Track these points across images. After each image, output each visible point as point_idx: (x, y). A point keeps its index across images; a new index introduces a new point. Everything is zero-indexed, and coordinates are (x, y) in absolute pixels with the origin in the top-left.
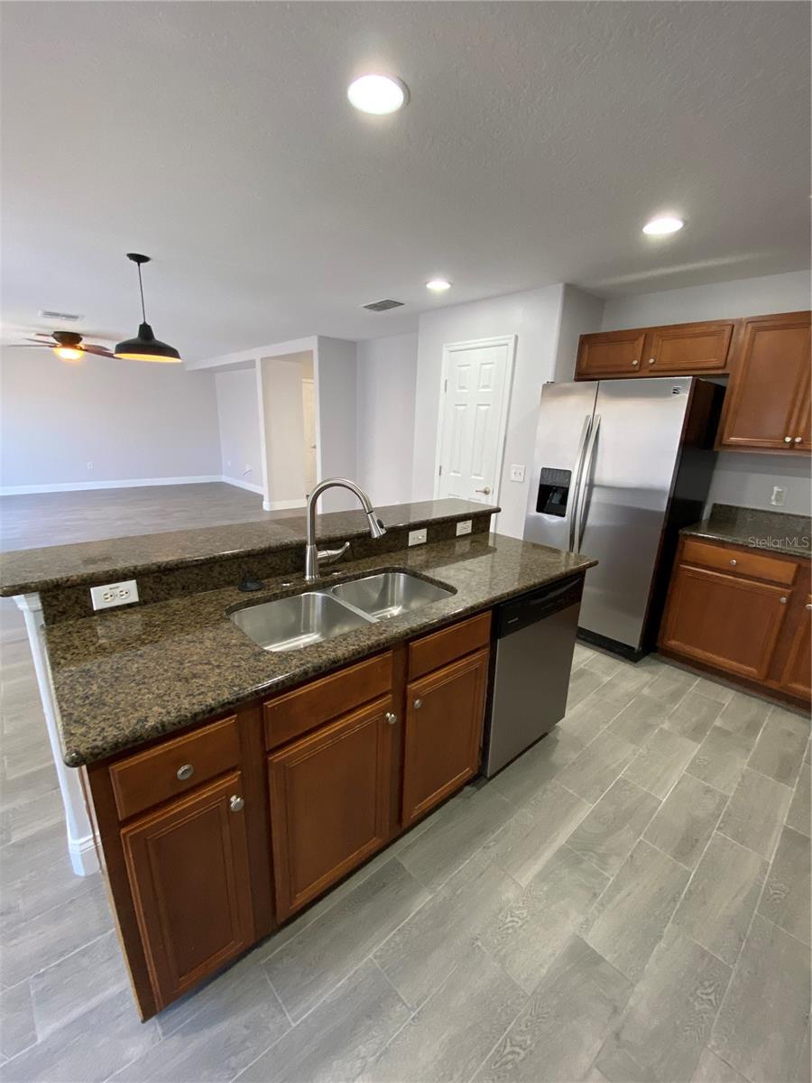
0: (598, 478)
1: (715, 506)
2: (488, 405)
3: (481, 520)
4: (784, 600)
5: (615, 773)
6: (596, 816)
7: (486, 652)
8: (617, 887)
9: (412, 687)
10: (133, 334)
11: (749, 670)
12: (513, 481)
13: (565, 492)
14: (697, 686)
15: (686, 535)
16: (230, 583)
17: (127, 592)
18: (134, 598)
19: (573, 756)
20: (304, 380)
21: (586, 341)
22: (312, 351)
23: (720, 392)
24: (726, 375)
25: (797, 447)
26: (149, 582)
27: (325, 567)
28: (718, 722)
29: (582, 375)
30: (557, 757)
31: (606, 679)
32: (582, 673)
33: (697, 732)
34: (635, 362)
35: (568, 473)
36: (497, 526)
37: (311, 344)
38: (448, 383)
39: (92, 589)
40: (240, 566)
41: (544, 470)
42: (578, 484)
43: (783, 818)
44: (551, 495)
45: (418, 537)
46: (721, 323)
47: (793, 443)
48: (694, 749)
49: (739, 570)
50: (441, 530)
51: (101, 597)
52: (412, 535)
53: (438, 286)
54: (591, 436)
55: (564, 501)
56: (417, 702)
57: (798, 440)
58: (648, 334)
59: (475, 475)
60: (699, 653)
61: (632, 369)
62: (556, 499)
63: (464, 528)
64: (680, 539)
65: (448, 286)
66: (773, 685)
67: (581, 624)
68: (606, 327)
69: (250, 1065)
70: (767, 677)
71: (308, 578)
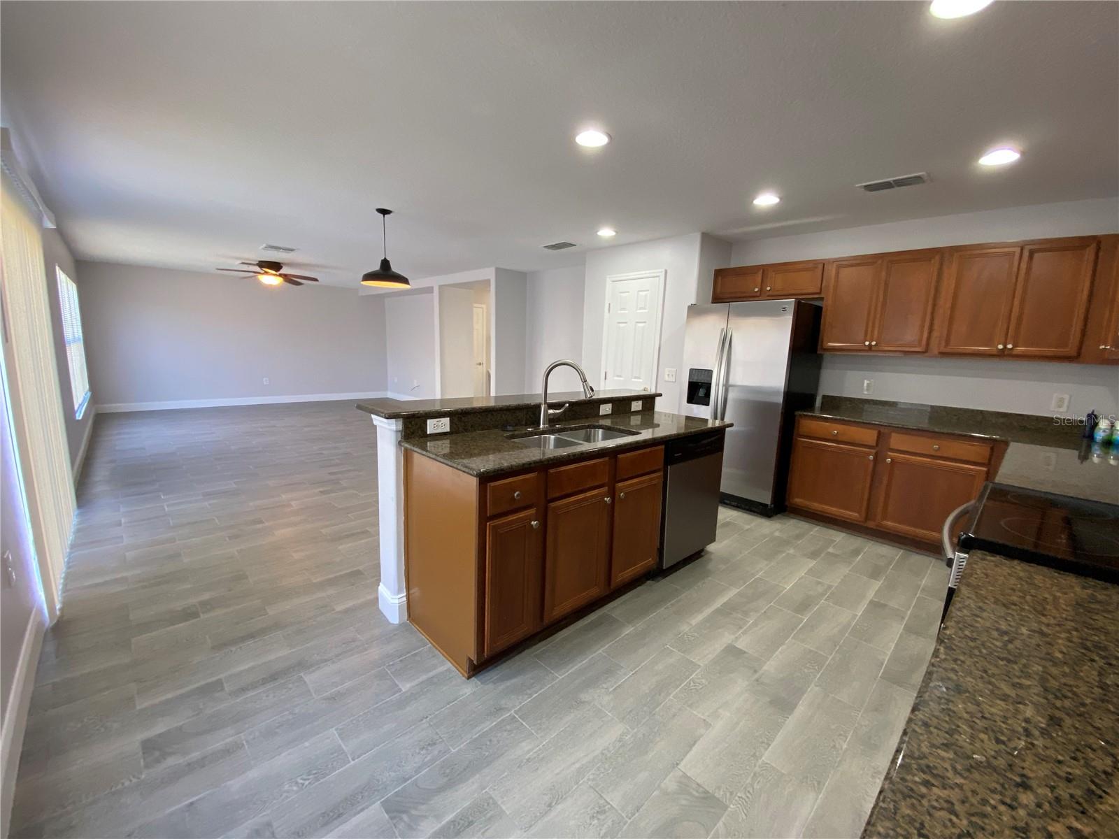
0: (731, 382)
1: (824, 397)
2: (645, 322)
3: (649, 401)
4: (871, 457)
5: (753, 575)
6: (739, 594)
7: (661, 474)
8: (755, 624)
9: (620, 485)
10: (376, 267)
11: (853, 515)
12: (666, 381)
13: (708, 387)
14: (816, 532)
15: (800, 415)
16: (496, 427)
17: (443, 425)
18: (447, 429)
19: (723, 567)
20: (475, 305)
21: (719, 274)
22: (488, 281)
23: (819, 310)
24: (822, 299)
25: (873, 349)
26: (456, 420)
27: (552, 420)
28: (831, 550)
29: (717, 299)
30: (711, 566)
31: (747, 527)
32: (727, 524)
33: (814, 555)
34: (756, 290)
35: (710, 372)
36: (659, 405)
37: (489, 274)
38: (611, 306)
39: (428, 421)
40: (501, 417)
41: (691, 370)
42: (718, 385)
43: (870, 595)
44: (698, 390)
45: (606, 409)
46: (815, 262)
47: (870, 345)
48: (812, 563)
49: (840, 438)
50: (621, 404)
51: (433, 426)
52: (602, 407)
53: (606, 233)
54: (726, 343)
55: (708, 394)
56: (622, 494)
57: (874, 343)
58: (765, 269)
59: (635, 378)
60: (816, 506)
61: (755, 294)
62: (702, 393)
63: (637, 406)
64: (796, 418)
65: (614, 234)
66: (871, 524)
67: (723, 489)
68: (735, 263)
69: (537, 694)
70: (867, 519)
71: (541, 426)
